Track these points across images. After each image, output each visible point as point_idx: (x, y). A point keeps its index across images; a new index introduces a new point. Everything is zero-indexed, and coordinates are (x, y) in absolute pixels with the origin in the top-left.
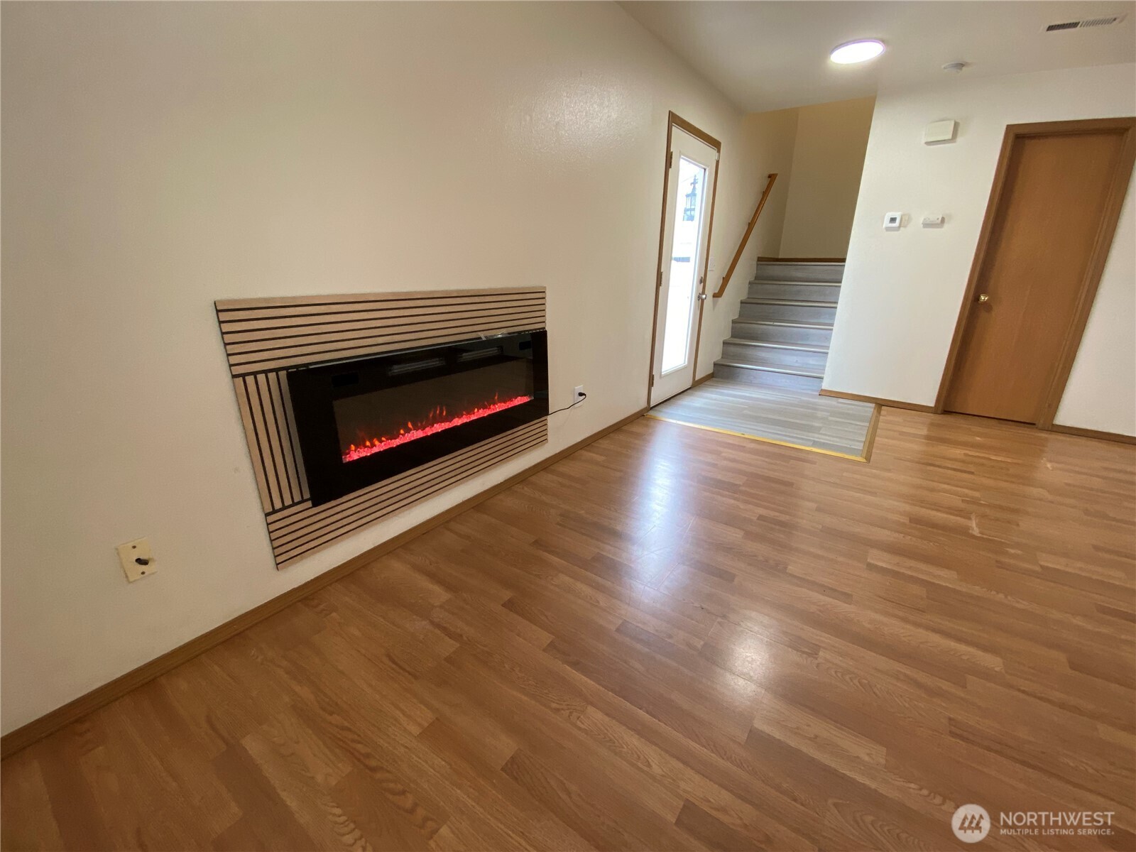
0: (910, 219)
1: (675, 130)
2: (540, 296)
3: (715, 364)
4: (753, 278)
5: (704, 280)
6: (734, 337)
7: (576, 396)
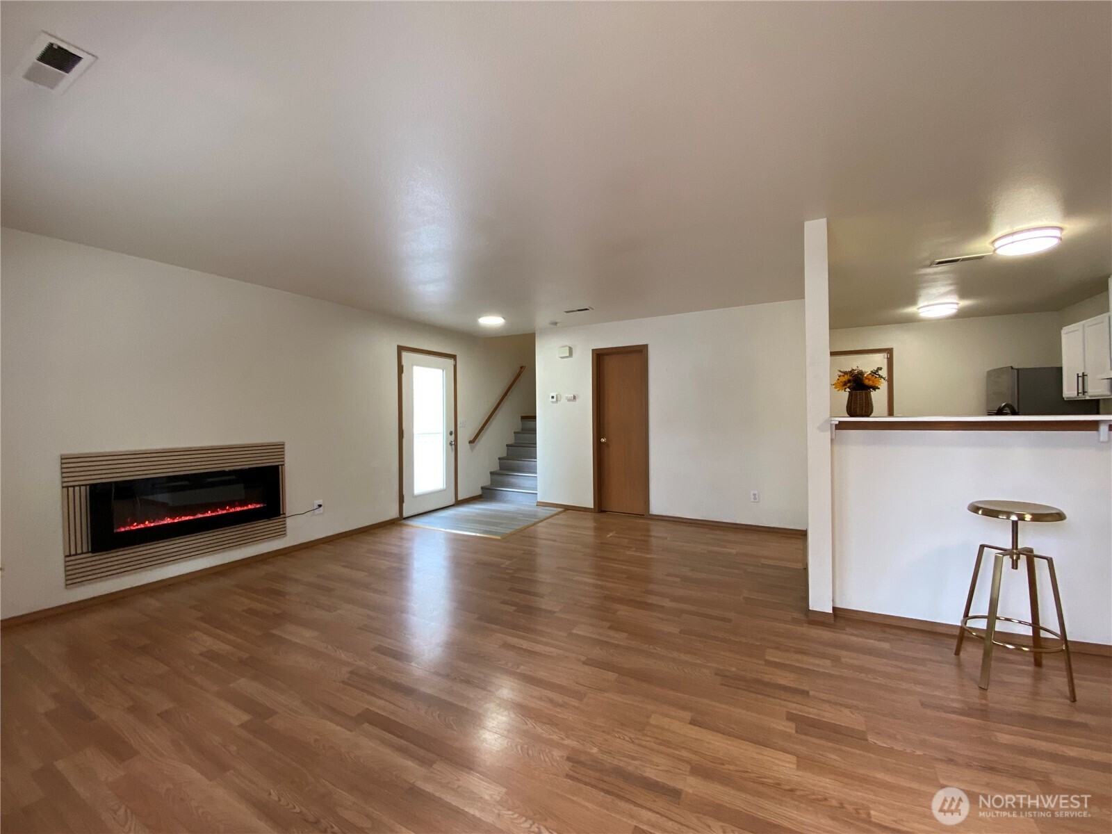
0: (561, 397)
1: (405, 354)
2: (279, 448)
3: (483, 488)
4: (519, 430)
5: (454, 433)
6: (500, 469)
7: (316, 506)
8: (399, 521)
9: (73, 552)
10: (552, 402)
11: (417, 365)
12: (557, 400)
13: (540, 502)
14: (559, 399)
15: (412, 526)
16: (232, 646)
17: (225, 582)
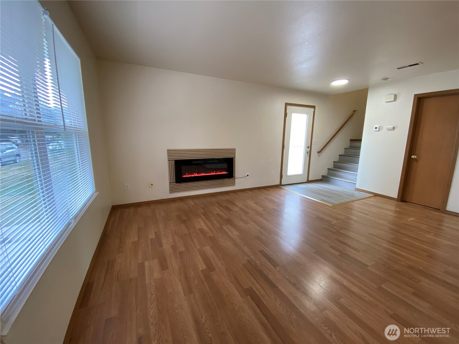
0: (382, 128)
1: (288, 107)
2: (234, 150)
3: (323, 176)
4: (347, 147)
5: (310, 148)
6: (334, 167)
7: (246, 176)
8: (279, 186)
9: (171, 182)
10: (375, 131)
11: (294, 113)
12: (379, 130)
13: (357, 189)
14: (381, 129)
15: (285, 190)
16: (209, 229)
17: (214, 200)
